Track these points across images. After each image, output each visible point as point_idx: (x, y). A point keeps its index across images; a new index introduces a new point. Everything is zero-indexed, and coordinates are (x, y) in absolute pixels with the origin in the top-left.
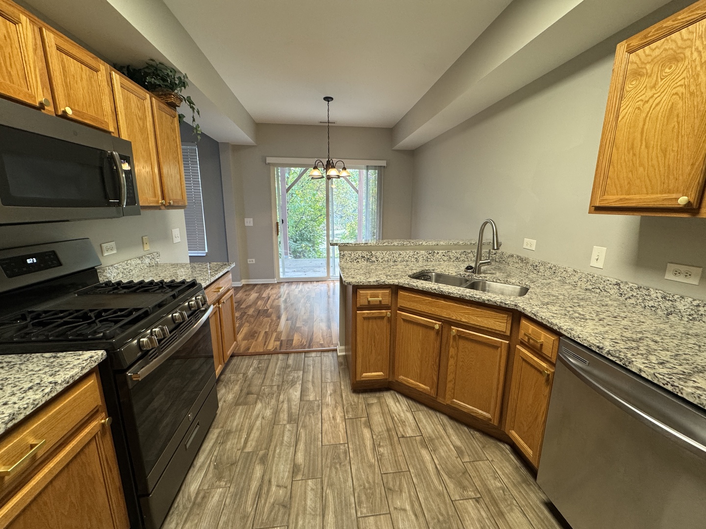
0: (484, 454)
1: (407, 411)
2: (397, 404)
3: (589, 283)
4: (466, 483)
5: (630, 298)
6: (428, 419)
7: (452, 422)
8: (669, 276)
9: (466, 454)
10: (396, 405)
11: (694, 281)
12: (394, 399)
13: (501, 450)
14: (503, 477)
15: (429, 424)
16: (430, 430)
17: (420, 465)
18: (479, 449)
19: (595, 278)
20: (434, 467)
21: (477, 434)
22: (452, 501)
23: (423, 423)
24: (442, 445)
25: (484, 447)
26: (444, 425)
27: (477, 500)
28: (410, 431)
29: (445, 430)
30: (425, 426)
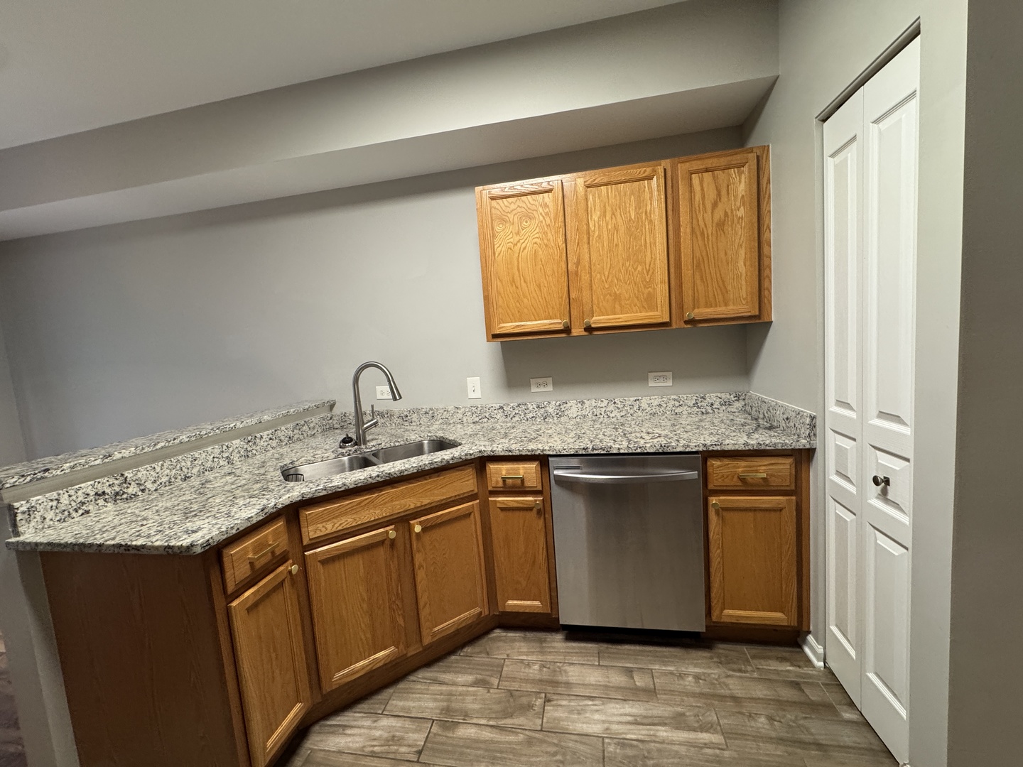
0: (496, 658)
1: (375, 721)
2: (348, 732)
3: (474, 416)
4: (524, 700)
5: (514, 417)
6: (411, 695)
7: (435, 668)
8: (534, 389)
9: (488, 678)
10: (350, 735)
11: (550, 388)
12: (332, 733)
13: (498, 639)
14: (530, 658)
15: (419, 700)
16: (431, 705)
17: (479, 749)
18: (487, 660)
19: (479, 409)
20: (490, 729)
21: (468, 650)
22: (541, 730)
23: (414, 707)
24: (464, 699)
25: (488, 653)
26: (434, 680)
27: (548, 700)
28: (416, 736)
29: (442, 683)
30: (420, 707)
